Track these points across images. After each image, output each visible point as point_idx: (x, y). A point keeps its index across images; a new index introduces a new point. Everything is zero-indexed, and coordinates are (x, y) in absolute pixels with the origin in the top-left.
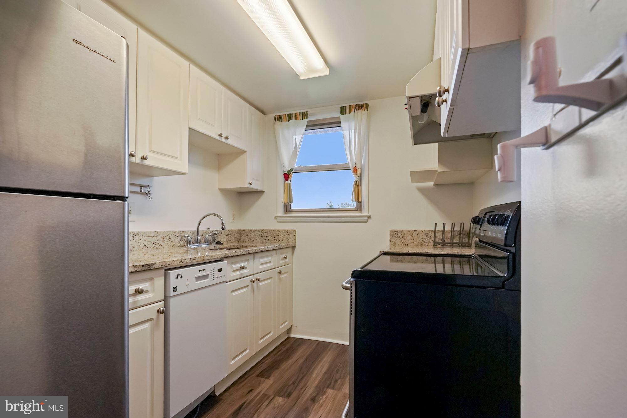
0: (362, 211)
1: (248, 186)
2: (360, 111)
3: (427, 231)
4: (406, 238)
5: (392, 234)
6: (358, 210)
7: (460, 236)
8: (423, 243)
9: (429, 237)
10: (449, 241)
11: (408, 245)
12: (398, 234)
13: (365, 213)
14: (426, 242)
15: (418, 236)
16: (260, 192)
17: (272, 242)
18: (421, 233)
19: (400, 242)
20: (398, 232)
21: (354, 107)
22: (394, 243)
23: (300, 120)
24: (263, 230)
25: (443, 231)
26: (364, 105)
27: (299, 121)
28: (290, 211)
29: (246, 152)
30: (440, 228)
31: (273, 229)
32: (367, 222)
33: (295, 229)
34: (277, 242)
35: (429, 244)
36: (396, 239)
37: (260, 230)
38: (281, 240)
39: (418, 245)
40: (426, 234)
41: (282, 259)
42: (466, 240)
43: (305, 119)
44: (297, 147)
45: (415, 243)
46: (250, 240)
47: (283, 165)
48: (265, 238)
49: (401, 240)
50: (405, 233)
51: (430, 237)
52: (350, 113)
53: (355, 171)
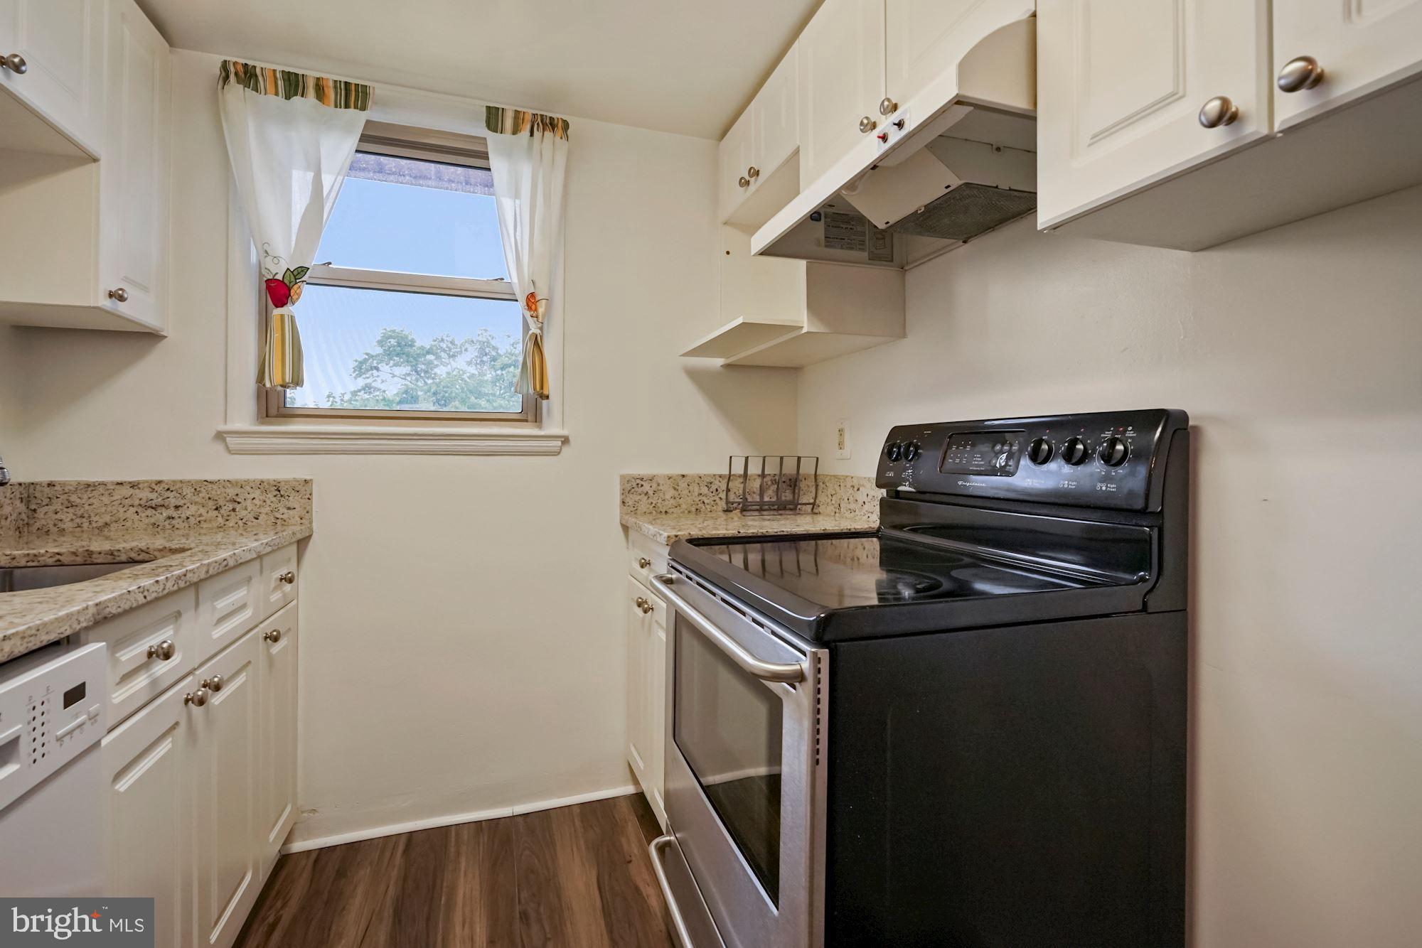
0: (541, 421)
1: (107, 303)
2: (548, 134)
3: (709, 475)
4: (661, 495)
5: (628, 487)
6: (530, 418)
7: (778, 486)
8: (701, 505)
9: (714, 492)
10: (757, 498)
11: (666, 512)
12: (642, 486)
13: (552, 427)
14: (708, 504)
15: (691, 488)
16: (148, 337)
17: (204, 525)
18: (697, 482)
19: (648, 506)
20: (642, 479)
21: (528, 118)
22: (632, 509)
23: (336, 107)
24: (160, 482)
25: (745, 475)
26: (560, 122)
27: (329, 109)
28: (284, 416)
29: (95, 160)
30: (738, 469)
31: (208, 478)
32: (559, 453)
33: (308, 478)
34: (231, 524)
35: (715, 507)
36: (639, 497)
37: (144, 482)
38: (251, 516)
39: (689, 512)
40: (708, 483)
41: (276, 589)
42: (787, 496)
43: (356, 107)
44: (325, 193)
45: (684, 506)
46: (86, 525)
47: (266, 247)
48: (171, 512)
49: (650, 500)
50: (661, 482)
51: (717, 490)
52: (515, 131)
53: (533, 307)
